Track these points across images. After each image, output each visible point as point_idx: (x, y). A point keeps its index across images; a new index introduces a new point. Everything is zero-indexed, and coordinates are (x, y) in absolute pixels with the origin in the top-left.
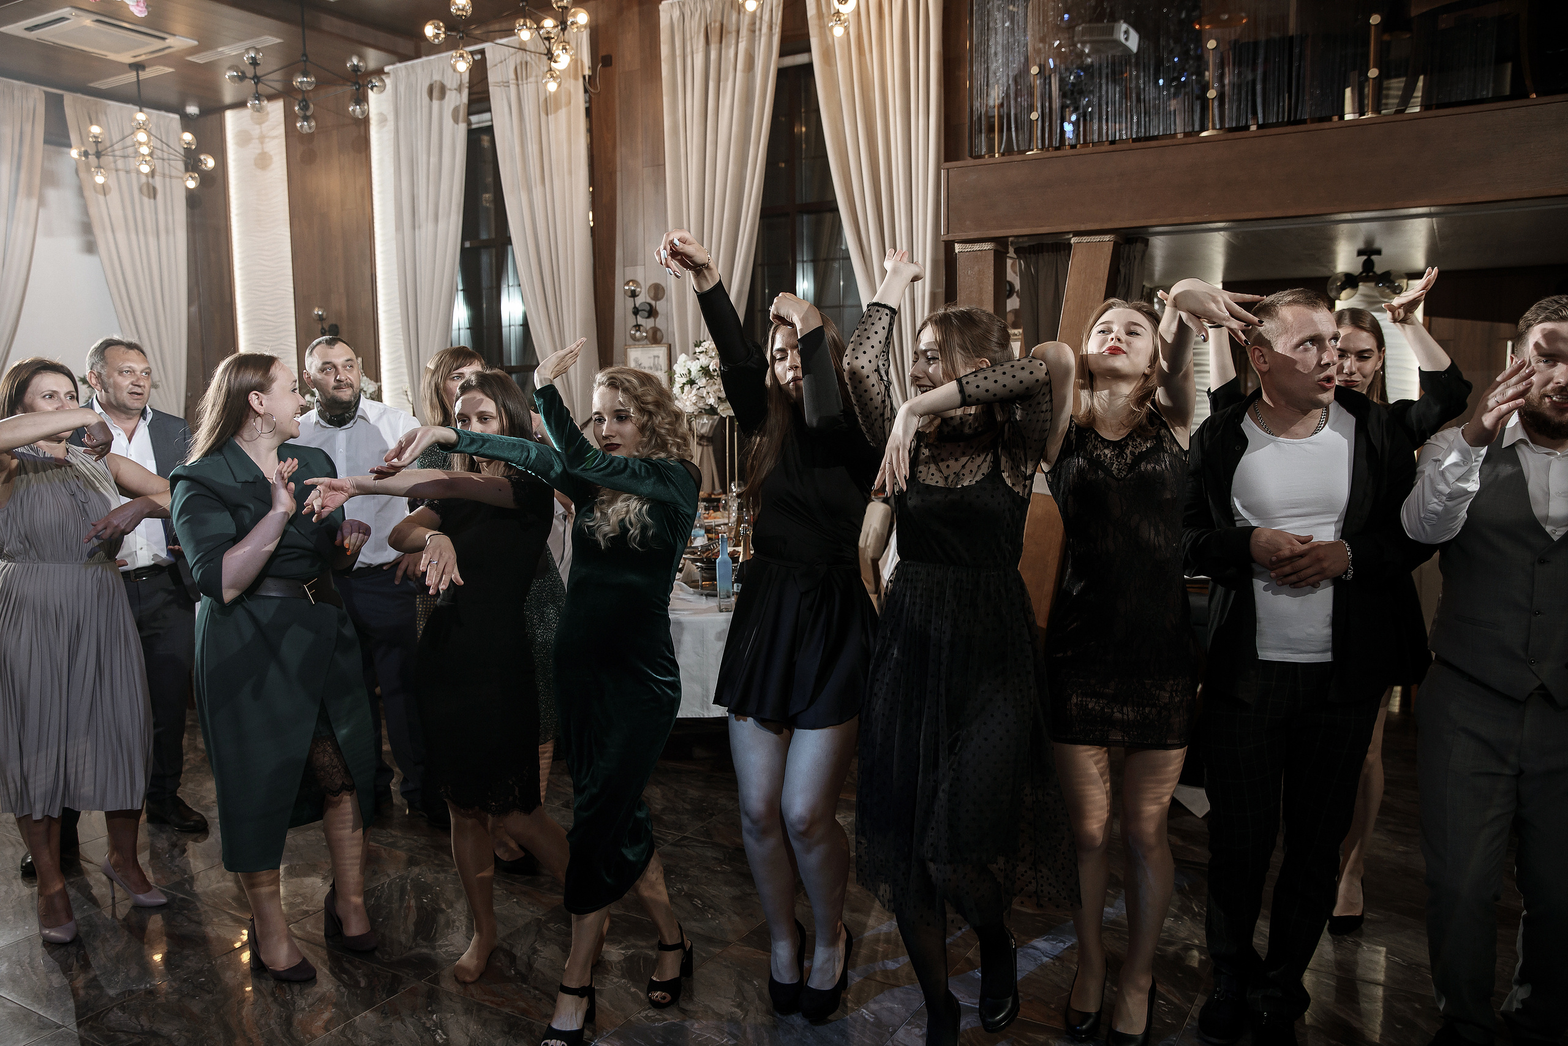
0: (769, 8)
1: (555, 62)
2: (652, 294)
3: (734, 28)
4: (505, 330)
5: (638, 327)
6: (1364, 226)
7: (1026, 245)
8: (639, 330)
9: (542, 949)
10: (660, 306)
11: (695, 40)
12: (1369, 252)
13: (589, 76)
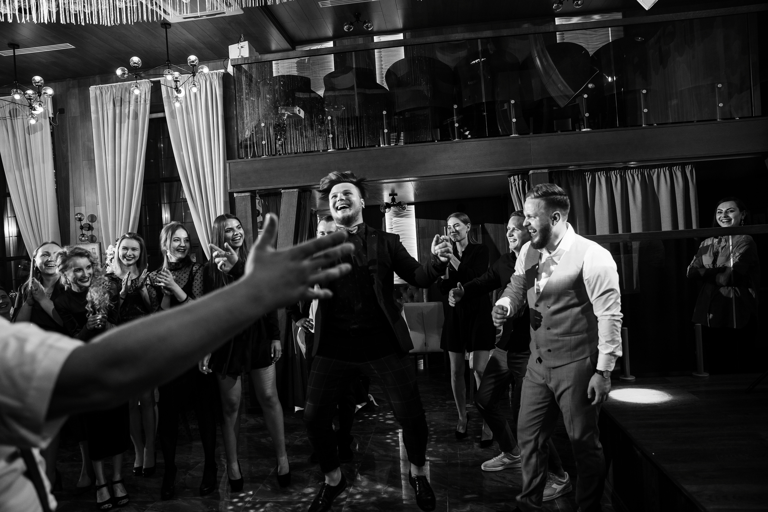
0: (144, 93)
1: (35, 110)
2: (90, 220)
3: (127, 100)
4: (7, 239)
5: (83, 235)
6: (391, 185)
7: (264, 193)
8: (83, 237)
10: (94, 225)
11: (108, 105)
12: (393, 194)
13: (52, 117)
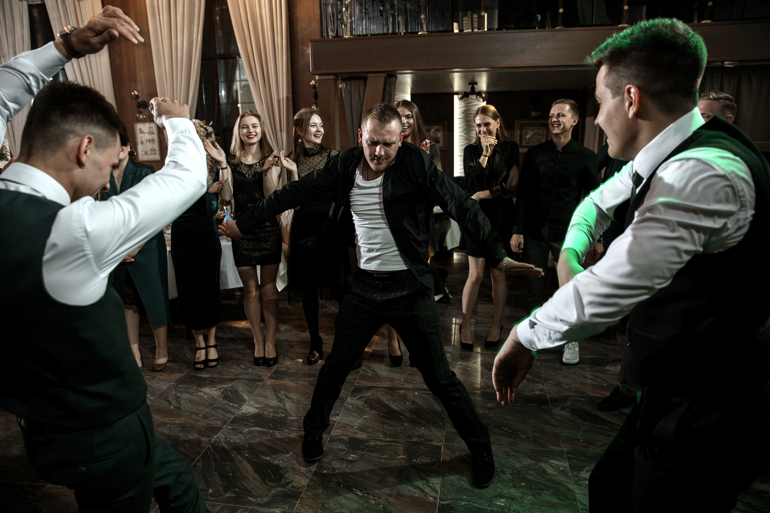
7: (345, 76)
8: (140, 115)
9: (181, 395)
12: (473, 83)
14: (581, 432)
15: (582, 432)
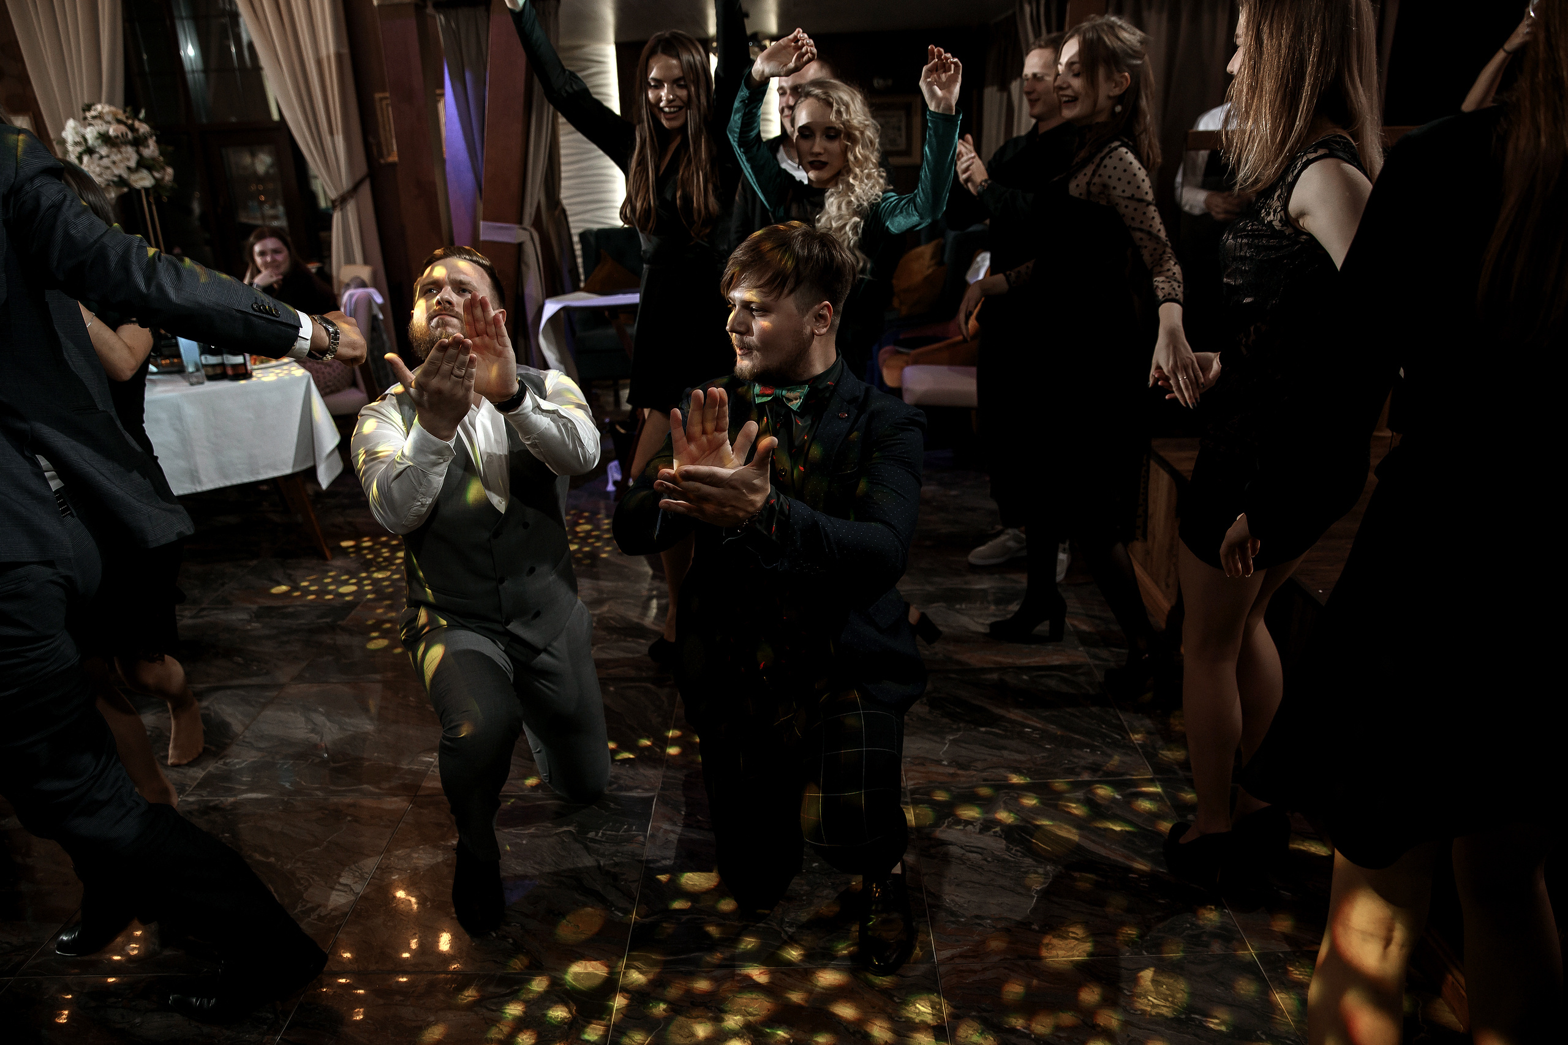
14: (946, 744)
15: (947, 746)
